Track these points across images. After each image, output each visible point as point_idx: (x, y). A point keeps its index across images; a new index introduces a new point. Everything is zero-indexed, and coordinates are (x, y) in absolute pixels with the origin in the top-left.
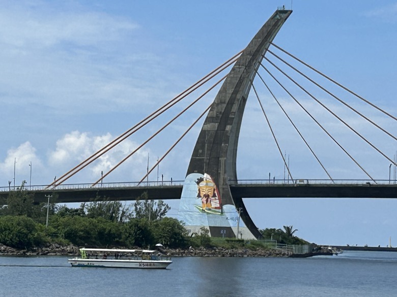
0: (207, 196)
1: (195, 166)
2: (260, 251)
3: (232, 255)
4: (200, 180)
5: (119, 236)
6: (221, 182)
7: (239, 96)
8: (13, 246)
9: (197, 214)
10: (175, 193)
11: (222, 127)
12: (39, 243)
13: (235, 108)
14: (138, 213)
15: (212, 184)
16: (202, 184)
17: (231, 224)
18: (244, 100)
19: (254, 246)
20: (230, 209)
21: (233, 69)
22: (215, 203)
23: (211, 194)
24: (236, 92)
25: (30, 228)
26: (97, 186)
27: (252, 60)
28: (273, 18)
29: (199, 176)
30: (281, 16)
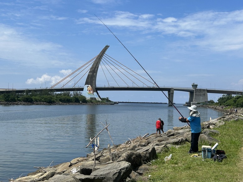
0: (90, 90)
1: (87, 83)
2: (103, 103)
3: (97, 104)
4: (88, 86)
5: (72, 100)
6: (93, 87)
7: (97, 66)
8: (48, 103)
9: (87, 95)
10: (82, 89)
11: (93, 74)
12: (54, 102)
13: (96, 69)
14: (74, 94)
15: (91, 87)
16: (88, 87)
17: (95, 97)
18: (98, 67)
19: (102, 102)
20: (95, 93)
21: (96, 60)
22: (92, 92)
23: (91, 90)
24: (96, 65)
25: (51, 98)
26: (62, 88)
27: (100, 58)
28: (105, 48)
29: (88, 85)
30: (107, 47)
